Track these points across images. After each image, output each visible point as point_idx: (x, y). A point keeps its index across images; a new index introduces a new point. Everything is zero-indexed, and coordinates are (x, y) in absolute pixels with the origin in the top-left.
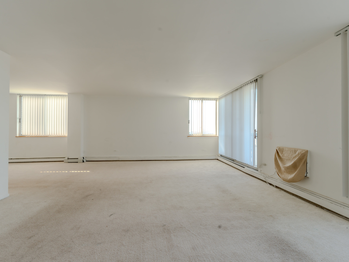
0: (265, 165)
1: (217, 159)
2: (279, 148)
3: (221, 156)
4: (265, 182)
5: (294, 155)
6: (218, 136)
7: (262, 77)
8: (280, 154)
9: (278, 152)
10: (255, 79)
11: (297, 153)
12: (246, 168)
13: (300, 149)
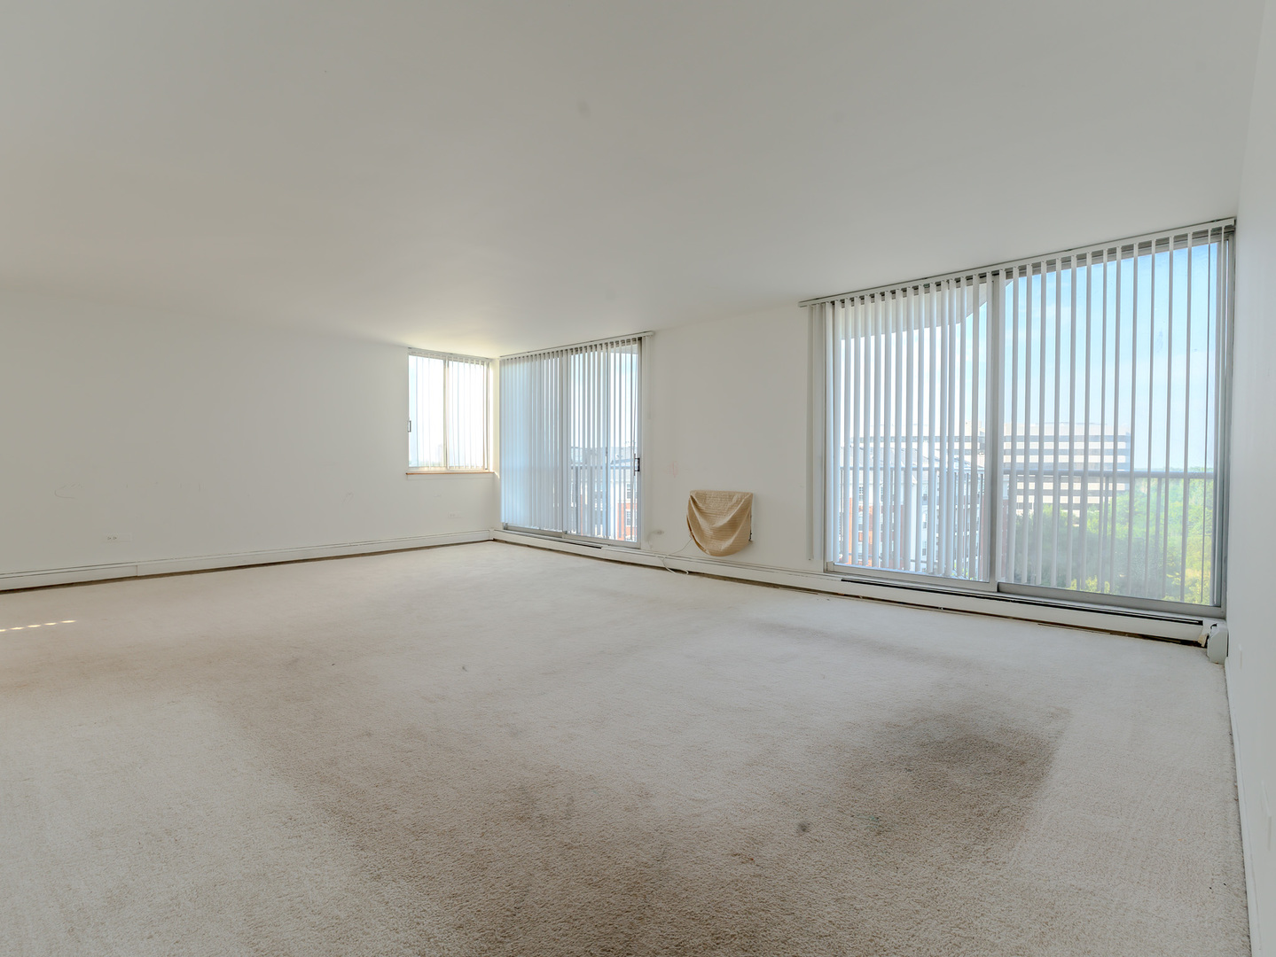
0: (660, 532)
1: (494, 540)
2: (697, 494)
3: (506, 528)
4: (664, 569)
5: (729, 505)
6: (491, 470)
7: (653, 334)
8: (700, 505)
9: (694, 502)
10: (637, 336)
11: (734, 500)
12: (605, 547)
13: (739, 493)
